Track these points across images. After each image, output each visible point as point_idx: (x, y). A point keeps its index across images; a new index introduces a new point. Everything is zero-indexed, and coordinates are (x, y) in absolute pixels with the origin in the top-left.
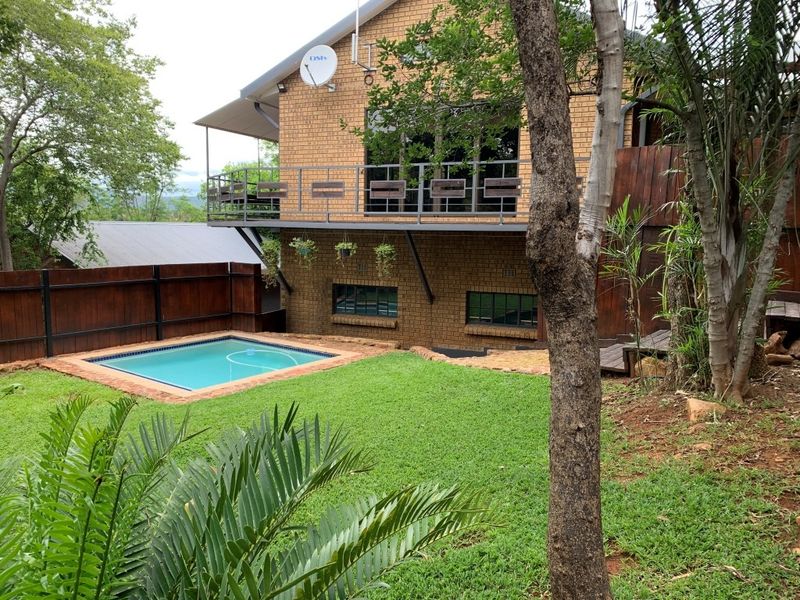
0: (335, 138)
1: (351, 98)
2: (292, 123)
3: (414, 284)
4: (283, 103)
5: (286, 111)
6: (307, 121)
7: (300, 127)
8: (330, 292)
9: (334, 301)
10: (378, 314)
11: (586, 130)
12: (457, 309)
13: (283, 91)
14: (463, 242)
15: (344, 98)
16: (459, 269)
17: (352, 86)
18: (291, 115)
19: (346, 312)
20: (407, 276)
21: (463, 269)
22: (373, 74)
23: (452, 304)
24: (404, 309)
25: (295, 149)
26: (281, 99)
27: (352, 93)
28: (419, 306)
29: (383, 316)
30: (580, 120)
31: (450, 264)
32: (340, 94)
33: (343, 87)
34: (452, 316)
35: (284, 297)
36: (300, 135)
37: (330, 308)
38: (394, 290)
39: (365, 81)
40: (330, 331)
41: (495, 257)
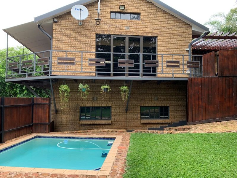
0: (82, 44)
1: (89, 29)
2: (59, 36)
3: (119, 105)
4: (55, 27)
5: (57, 31)
6: (68, 36)
7: (64, 38)
8: (78, 110)
9: (80, 115)
10: (101, 119)
11: (179, 50)
12: (137, 113)
13: (55, 22)
14: (138, 87)
15: (86, 29)
16: (137, 98)
17: (90, 24)
18: (59, 32)
19: (86, 119)
20: (115, 101)
21: (138, 98)
22: (99, 21)
23: (135, 112)
24: (115, 116)
25: (61, 47)
26: (53, 25)
27: (90, 27)
28: (121, 114)
29: (104, 119)
30: (177, 46)
31: (133, 96)
32: (84, 27)
33: (85, 24)
34: (135, 117)
35: (53, 115)
36: (64, 42)
37: (78, 118)
38: (109, 108)
39: (96, 23)
40: (79, 129)
41: (151, 93)
